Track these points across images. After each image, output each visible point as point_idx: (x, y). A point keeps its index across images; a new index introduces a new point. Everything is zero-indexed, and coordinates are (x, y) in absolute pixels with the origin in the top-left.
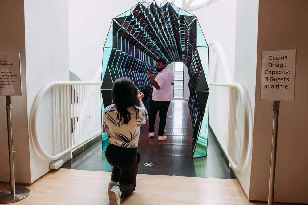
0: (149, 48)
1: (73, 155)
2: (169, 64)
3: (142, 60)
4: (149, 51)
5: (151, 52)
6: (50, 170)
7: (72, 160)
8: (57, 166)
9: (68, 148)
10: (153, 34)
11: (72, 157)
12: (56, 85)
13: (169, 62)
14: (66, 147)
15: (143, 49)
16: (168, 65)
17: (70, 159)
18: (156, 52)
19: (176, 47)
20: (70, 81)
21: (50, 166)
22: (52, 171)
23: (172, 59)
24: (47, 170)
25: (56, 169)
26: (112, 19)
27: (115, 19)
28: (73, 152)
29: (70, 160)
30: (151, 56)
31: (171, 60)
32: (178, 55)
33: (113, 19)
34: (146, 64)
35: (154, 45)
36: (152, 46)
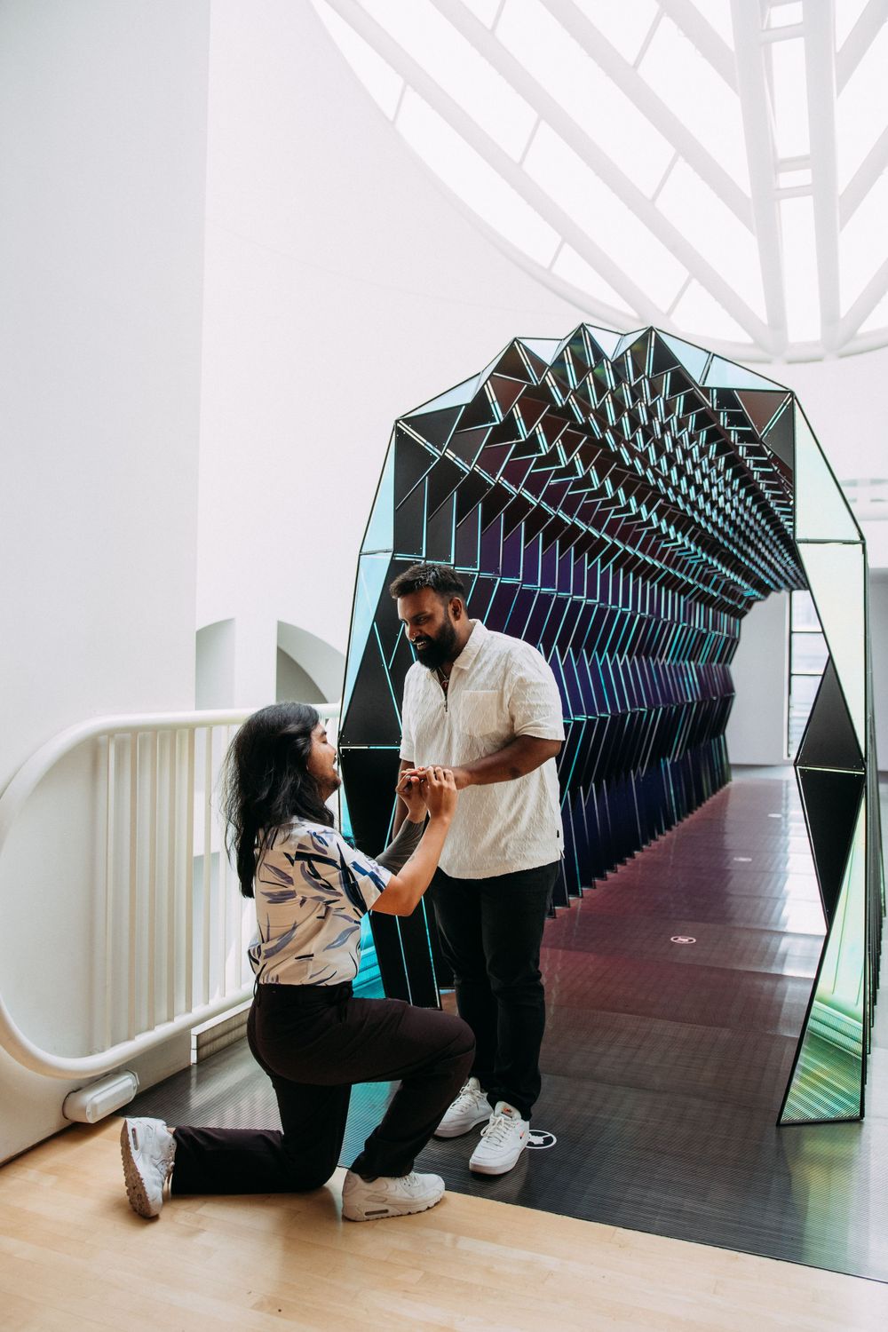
0: (628, 535)
1: (198, 1049)
2: (759, 600)
3: (591, 595)
4: (629, 549)
5: (639, 554)
6: (67, 1123)
7: (194, 1072)
8: (95, 1107)
9: (170, 1019)
10: (631, 476)
11: (194, 1059)
12: (111, 733)
13: (755, 593)
14: (164, 1013)
15: (589, 546)
16: (756, 605)
17: (184, 1065)
18: (672, 554)
19: (767, 528)
20: (198, 707)
21: (64, 1104)
22: (75, 1130)
23: (767, 582)
24: (51, 1125)
25: (91, 1120)
26: (393, 423)
27: (408, 421)
28: (198, 1036)
29: (188, 1070)
30: (647, 572)
31: (768, 586)
32: (791, 562)
33: (397, 421)
34: (613, 613)
35: (649, 522)
36: (646, 530)
